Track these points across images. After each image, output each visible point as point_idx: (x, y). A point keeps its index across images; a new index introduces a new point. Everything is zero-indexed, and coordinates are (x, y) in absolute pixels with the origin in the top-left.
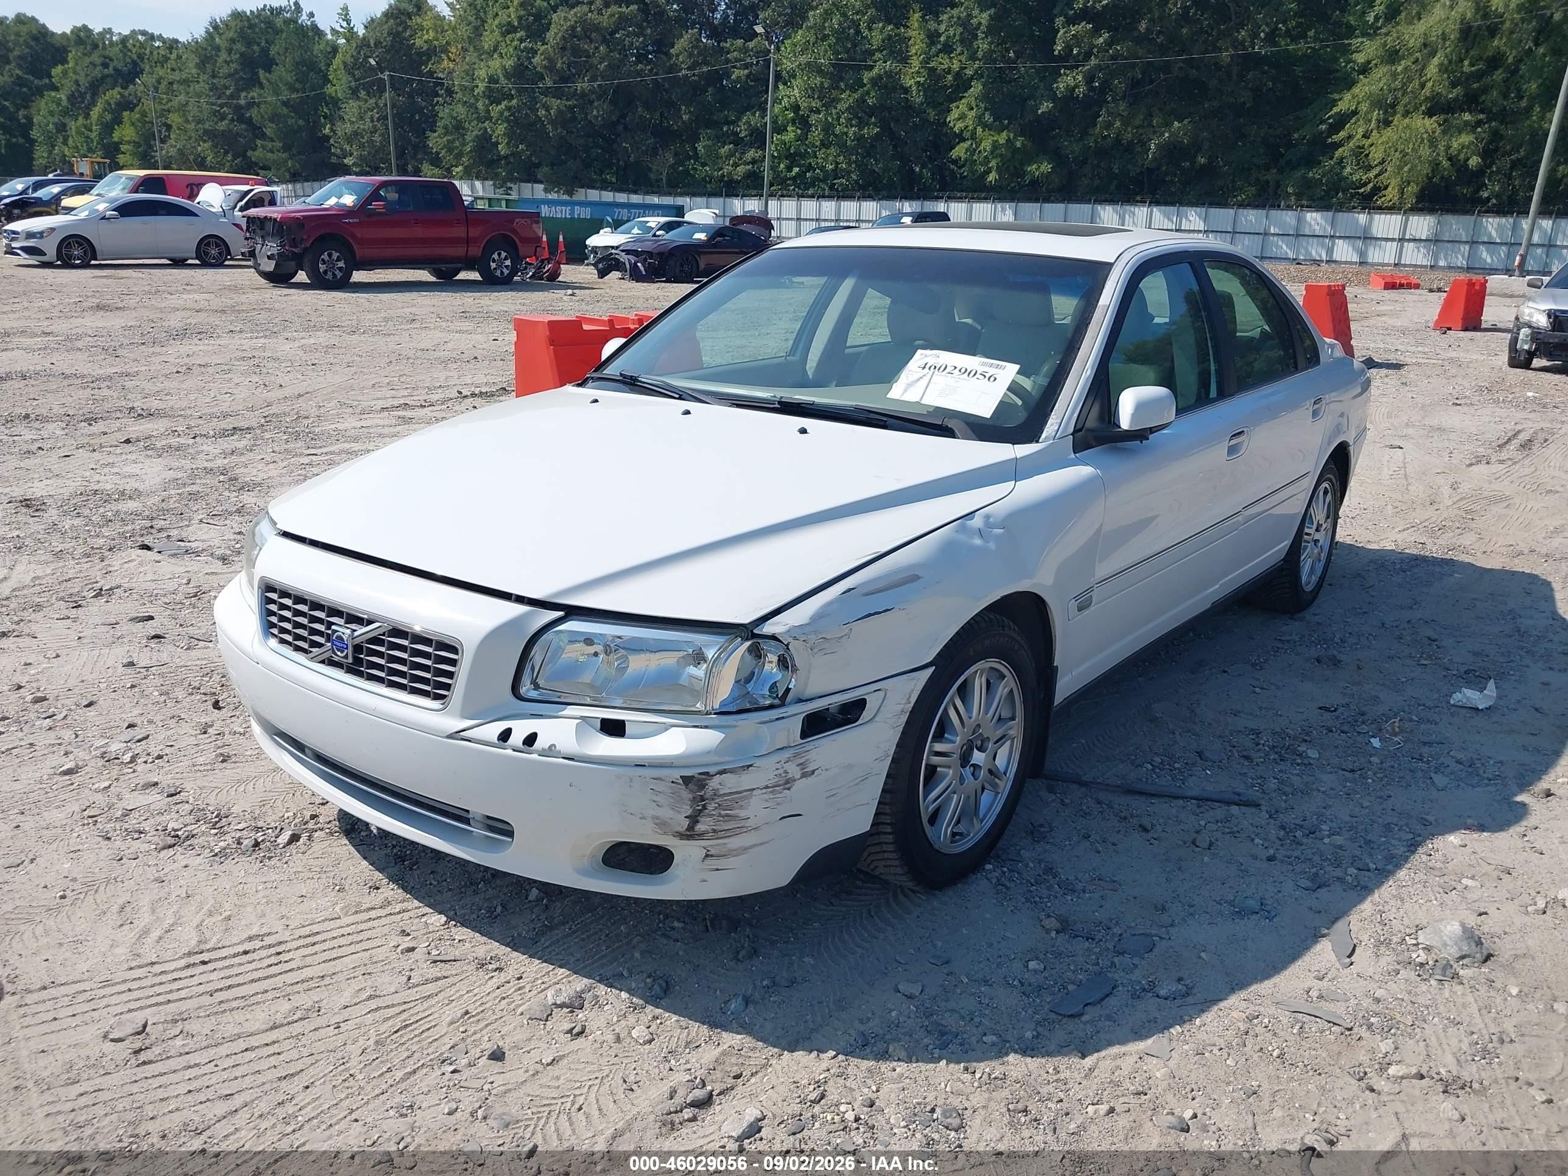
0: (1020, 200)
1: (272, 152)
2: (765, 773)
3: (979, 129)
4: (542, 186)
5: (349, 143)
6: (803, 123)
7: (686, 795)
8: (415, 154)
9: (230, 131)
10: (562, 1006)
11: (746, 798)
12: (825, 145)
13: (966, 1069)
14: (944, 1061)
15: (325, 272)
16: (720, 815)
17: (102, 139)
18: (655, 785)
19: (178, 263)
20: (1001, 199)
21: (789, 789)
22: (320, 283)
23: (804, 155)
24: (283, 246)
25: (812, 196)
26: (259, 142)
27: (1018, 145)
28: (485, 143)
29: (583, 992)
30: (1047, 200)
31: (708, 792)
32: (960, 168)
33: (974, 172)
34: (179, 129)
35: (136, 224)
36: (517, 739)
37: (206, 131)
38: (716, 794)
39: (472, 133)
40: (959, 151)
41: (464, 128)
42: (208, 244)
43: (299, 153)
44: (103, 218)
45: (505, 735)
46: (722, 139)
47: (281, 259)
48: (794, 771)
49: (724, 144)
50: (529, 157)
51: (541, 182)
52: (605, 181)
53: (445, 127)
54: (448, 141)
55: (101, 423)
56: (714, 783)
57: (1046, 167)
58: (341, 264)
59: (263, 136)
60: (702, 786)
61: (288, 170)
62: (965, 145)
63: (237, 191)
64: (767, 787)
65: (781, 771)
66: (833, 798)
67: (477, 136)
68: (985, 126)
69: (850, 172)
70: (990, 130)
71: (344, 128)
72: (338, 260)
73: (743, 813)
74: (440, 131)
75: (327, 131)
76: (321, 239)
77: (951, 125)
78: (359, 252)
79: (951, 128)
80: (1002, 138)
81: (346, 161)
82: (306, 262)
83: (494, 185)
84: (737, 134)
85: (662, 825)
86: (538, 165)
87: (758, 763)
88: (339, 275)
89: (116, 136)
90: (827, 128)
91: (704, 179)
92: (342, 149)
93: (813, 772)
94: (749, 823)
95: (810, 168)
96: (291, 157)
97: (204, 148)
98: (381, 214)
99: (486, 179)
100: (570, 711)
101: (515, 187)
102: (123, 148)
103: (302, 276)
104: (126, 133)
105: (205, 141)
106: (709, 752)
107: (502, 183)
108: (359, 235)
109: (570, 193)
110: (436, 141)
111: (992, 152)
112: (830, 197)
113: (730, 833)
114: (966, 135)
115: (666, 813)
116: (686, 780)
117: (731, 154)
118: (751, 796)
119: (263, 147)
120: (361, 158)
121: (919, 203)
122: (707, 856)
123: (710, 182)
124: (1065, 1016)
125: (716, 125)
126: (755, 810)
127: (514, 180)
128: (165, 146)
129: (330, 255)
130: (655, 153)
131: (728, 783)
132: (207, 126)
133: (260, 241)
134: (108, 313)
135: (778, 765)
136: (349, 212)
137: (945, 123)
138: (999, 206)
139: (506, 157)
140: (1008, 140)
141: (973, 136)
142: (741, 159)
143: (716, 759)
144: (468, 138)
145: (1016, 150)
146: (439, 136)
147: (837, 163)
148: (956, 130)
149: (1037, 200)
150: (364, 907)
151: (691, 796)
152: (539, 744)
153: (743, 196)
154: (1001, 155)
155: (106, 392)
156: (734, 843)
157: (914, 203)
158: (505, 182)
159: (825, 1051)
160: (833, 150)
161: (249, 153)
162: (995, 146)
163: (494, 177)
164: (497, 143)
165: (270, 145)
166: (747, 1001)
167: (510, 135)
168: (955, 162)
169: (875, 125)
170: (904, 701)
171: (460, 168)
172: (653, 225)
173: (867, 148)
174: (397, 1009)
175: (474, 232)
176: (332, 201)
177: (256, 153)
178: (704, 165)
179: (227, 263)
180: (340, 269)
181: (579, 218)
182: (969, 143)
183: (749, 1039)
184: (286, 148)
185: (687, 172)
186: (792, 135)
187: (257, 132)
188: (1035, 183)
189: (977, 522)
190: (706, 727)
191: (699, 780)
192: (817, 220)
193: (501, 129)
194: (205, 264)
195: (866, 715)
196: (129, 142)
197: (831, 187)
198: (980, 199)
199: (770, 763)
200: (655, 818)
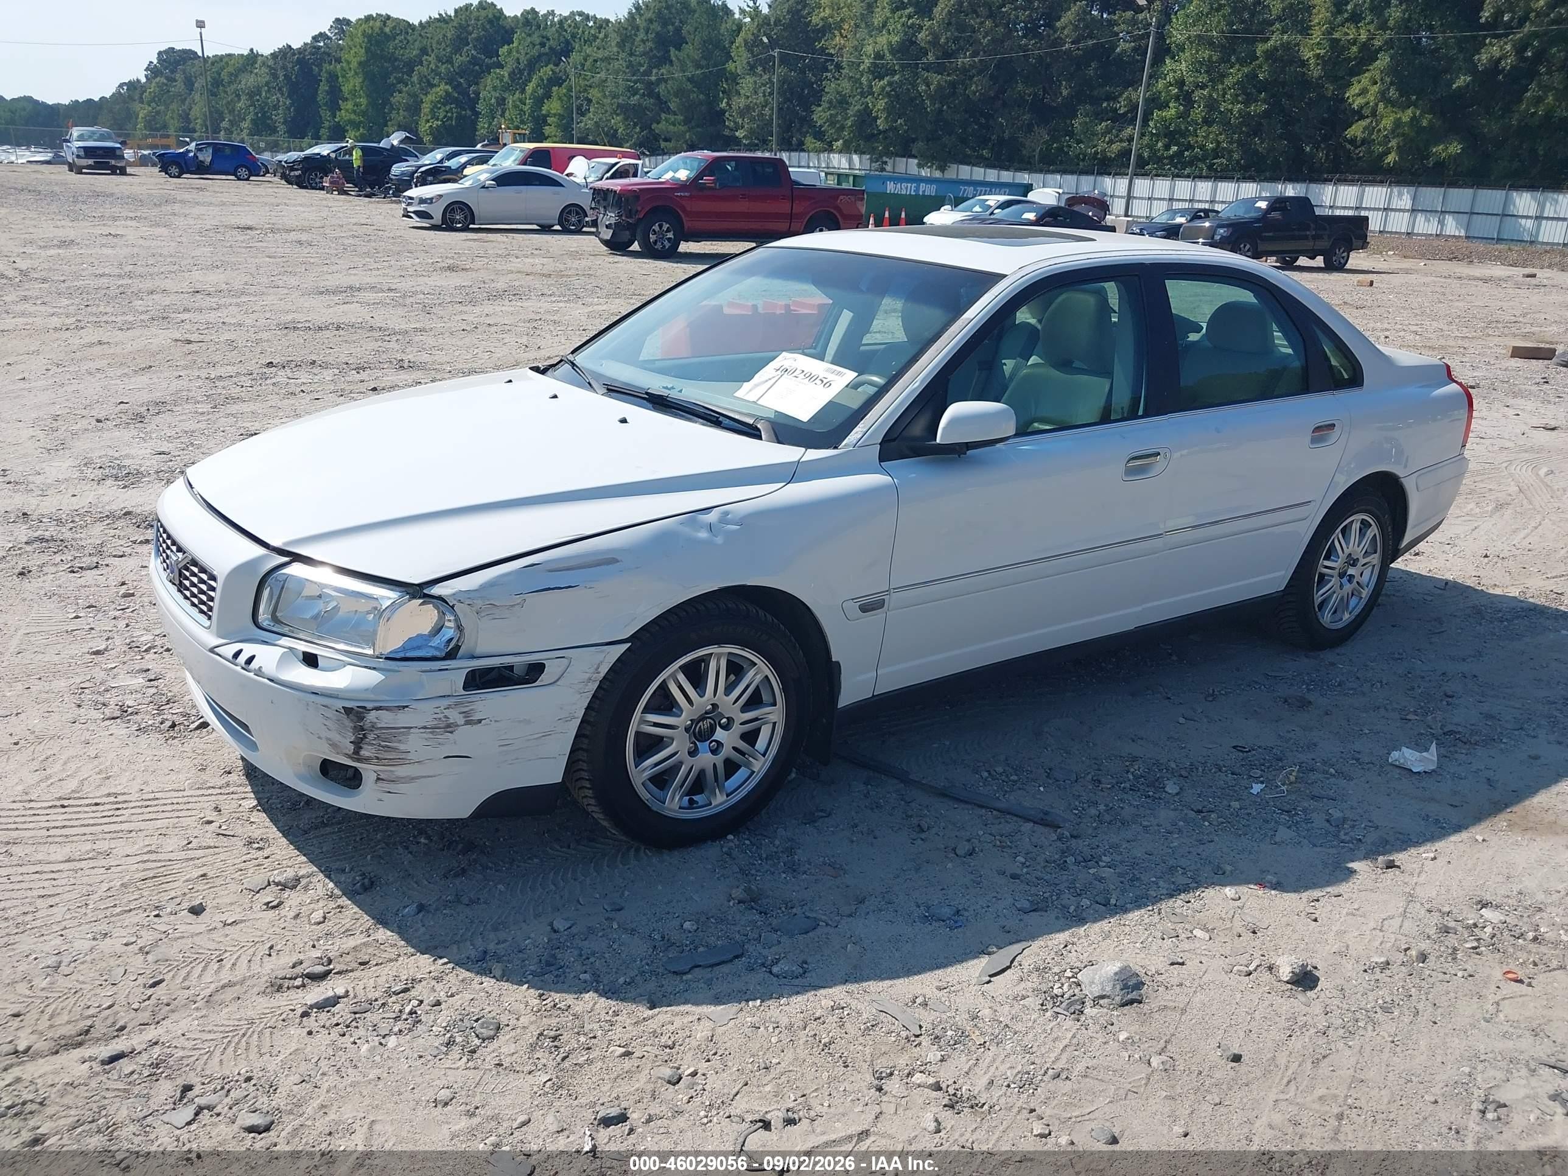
0: (1420, 184)
1: (674, 125)
2: (421, 715)
3: (1381, 105)
4: (916, 161)
5: (742, 117)
6: (1186, 99)
7: (349, 724)
8: (802, 126)
9: (640, 105)
10: (277, 884)
11: (403, 734)
12: (1207, 122)
13: (541, 996)
14: (526, 986)
15: (655, 242)
16: (380, 745)
17: (533, 112)
18: (323, 710)
19: (545, 229)
20: (1399, 183)
21: (451, 732)
22: (651, 252)
23: (1184, 134)
24: (620, 216)
25: (1188, 176)
26: (663, 116)
27: (1425, 123)
28: (866, 118)
29: (302, 877)
30: (1453, 184)
31: (367, 723)
32: (1356, 148)
33: (1371, 152)
34: (598, 103)
35: (510, 192)
36: (242, 658)
37: (619, 106)
38: (373, 726)
39: (855, 108)
40: (1356, 130)
41: (847, 103)
42: (570, 212)
43: (698, 126)
44: (483, 187)
45: (237, 655)
46: (1100, 116)
47: (617, 228)
48: (455, 716)
49: (1102, 120)
50: (906, 132)
51: (915, 157)
52: (982, 157)
53: (830, 102)
54: (831, 115)
55: (368, 371)
56: (372, 716)
57: (1455, 148)
58: (670, 235)
59: (668, 110)
60: (362, 719)
61: (686, 142)
62: (1363, 123)
63: (605, 164)
64: (425, 728)
65: (441, 716)
66: (505, 748)
67: (859, 111)
68: (1388, 102)
69: (1230, 152)
70: (1393, 106)
71: (739, 102)
72: (668, 231)
73: (402, 747)
74: (825, 105)
75: (723, 105)
76: (654, 211)
77: (1350, 100)
78: (687, 224)
79: (1350, 105)
80: (1406, 116)
81: (737, 134)
82: (639, 234)
83: (871, 159)
84: (1116, 110)
85: (334, 745)
86: (914, 141)
87: (414, 705)
88: (667, 245)
89: (545, 109)
90: (1212, 105)
91: (1077, 156)
92: (735, 123)
93: (480, 721)
94: (410, 756)
95: (1190, 147)
96: (689, 130)
97: (617, 121)
98: (710, 188)
99: (864, 153)
100: (285, 641)
101: (890, 162)
102: (550, 120)
103: (635, 247)
104: (553, 106)
105: (618, 115)
106: (367, 690)
107: (878, 157)
108: (688, 209)
109: (942, 169)
110: (820, 115)
111: (1393, 131)
112: (1207, 178)
113: (392, 762)
114: (1366, 112)
115: (336, 737)
116: (348, 711)
117: (1108, 131)
118: (409, 734)
119: (667, 120)
120: (751, 132)
121: (1304, 185)
122: (378, 779)
123: (1083, 160)
124: (670, 972)
125: (1096, 101)
126: (415, 744)
127: (890, 155)
128: (584, 119)
129: (661, 226)
130: (1030, 128)
131: (385, 719)
132: (620, 101)
133: (602, 210)
134: (454, 274)
135: (438, 711)
136: (682, 186)
137: (1343, 100)
138: (1396, 190)
139: (885, 131)
140: (1413, 118)
141: (1374, 113)
142: (1117, 136)
143: (372, 697)
144: (850, 113)
145: (1421, 130)
146: (823, 111)
147: (1218, 143)
148: (1355, 106)
149: (1441, 185)
150: (209, 785)
151: (352, 725)
152: (254, 665)
153: (1116, 174)
154: (1403, 135)
155: (393, 345)
156: (401, 771)
157: (1298, 186)
158: (881, 157)
159: (441, 958)
160: (1215, 128)
161: (654, 126)
162: (1398, 123)
163: (872, 151)
164: (876, 118)
165: (672, 118)
166: (421, 908)
167: (889, 110)
168: (1353, 141)
169: (1264, 101)
170: (592, 670)
171: (841, 141)
172: (991, 203)
173: (1253, 127)
174: (159, 864)
175: (798, 208)
176: (668, 176)
177: (660, 126)
178: (1079, 142)
179: (585, 229)
180: (669, 239)
181: (924, 195)
182: (1368, 120)
183: (396, 937)
184: (686, 121)
185: (1060, 149)
186: (1173, 111)
187: (662, 105)
188: (1440, 165)
189: (712, 517)
190: (374, 669)
191: (358, 712)
192: (1190, 201)
193: (881, 104)
194: (566, 231)
195: (544, 678)
196: (555, 115)
197: (1210, 167)
198: (1373, 182)
199: (429, 706)
200: (328, 739)
